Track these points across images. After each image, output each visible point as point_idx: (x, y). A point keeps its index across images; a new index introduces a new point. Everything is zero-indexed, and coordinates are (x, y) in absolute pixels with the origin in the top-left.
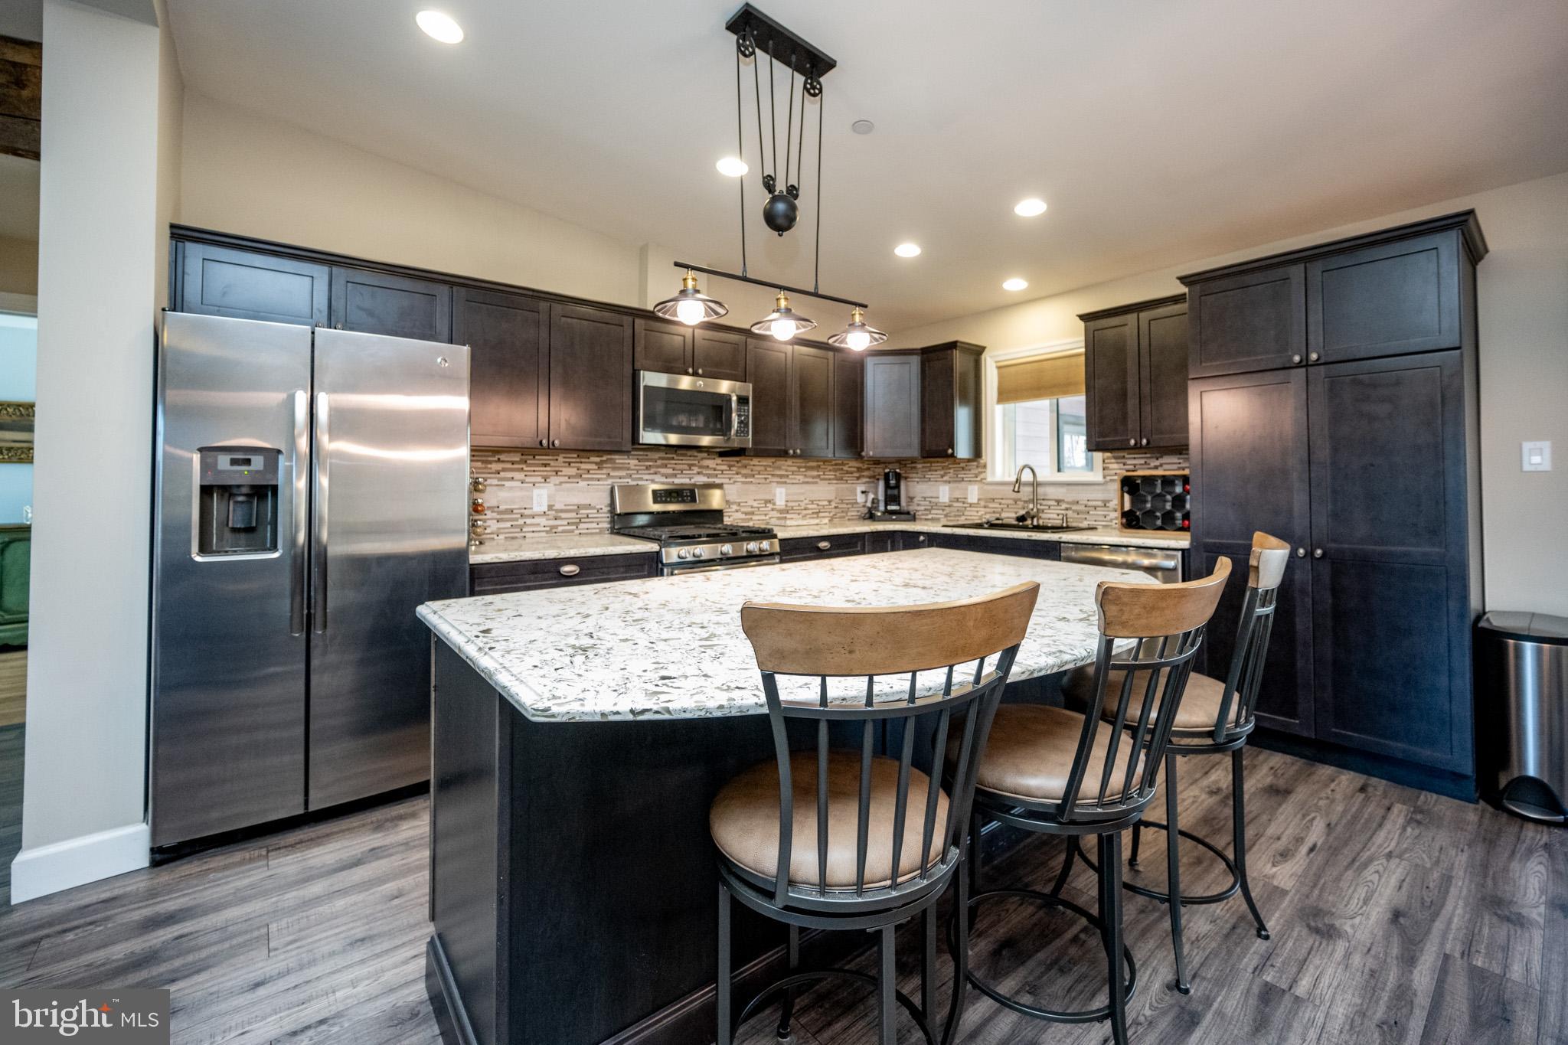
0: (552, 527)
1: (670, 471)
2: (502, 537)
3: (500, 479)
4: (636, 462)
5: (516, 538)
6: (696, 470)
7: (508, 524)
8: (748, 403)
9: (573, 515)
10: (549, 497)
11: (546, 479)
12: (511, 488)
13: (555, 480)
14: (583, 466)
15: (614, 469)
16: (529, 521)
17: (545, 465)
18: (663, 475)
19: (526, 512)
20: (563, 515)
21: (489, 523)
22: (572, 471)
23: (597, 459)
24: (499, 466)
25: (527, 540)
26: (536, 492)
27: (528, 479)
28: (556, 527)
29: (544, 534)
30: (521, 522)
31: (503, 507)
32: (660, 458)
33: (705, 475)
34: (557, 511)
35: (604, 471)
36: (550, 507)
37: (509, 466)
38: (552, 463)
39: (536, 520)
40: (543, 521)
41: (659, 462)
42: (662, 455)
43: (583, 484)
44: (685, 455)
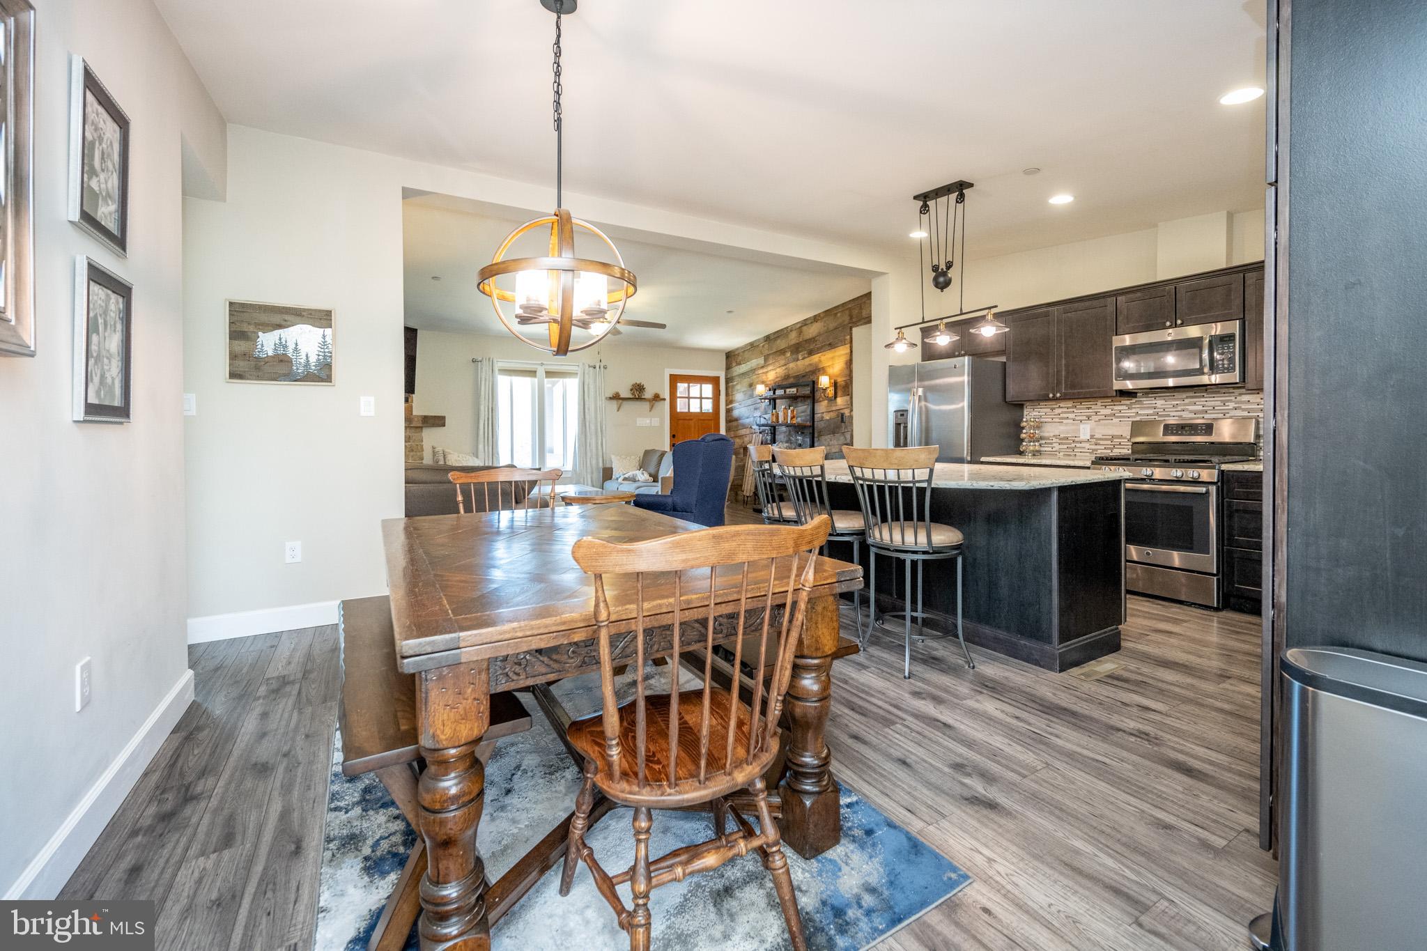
0: (1094, 450)
1: (1200, 408)
2: (1062, 454)
3: (1060, 418)
4: (1163, 402)
5: (1070, 455)
6: (1232, 405)
7: (1066, 446)
8: (1234, 340)
9: (1109, 442)
10: (1092, 430)
11: (1089, 418)
12: (1067, 424)
13: (1097, 418)
14: (1116, 408)
15: (1141, 408)
16: (1078, 445)
17: (1089, 408)
18: (1191, 412)
19: (1077, 439)
20: (1101, 442)
21: (1054, 445)
22: (1108, 411)
23: (1128, 402)
24: (1059, 411)
25: (1077, 458)
26: (1082, 426)
27: (1077, 418)
28: (1096, 450)
29: (1088, 454)
30: (1073, 445)
31: (1062, 436)
32: (1187, 397)
33: (1244, 410)
34: (1097, 439)
35: (1134, 411)
36: (1092, 437)
37: (1065, 410)
38: (1093, 407)
39: (1083, 445)
40: (1087, 445)
41: (1187, 401)
42: (1192, 394)
43: (1116, 420)
44: (1218, 392)
